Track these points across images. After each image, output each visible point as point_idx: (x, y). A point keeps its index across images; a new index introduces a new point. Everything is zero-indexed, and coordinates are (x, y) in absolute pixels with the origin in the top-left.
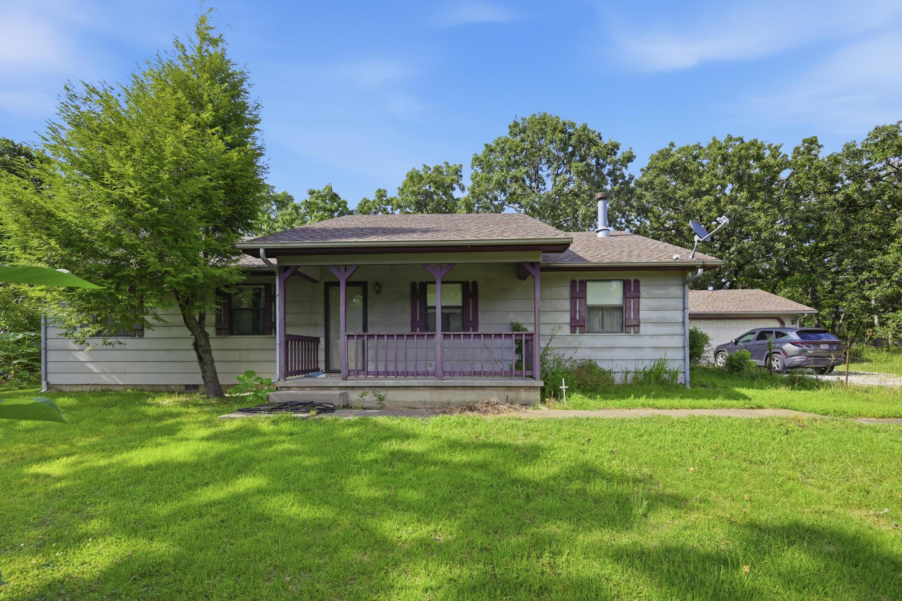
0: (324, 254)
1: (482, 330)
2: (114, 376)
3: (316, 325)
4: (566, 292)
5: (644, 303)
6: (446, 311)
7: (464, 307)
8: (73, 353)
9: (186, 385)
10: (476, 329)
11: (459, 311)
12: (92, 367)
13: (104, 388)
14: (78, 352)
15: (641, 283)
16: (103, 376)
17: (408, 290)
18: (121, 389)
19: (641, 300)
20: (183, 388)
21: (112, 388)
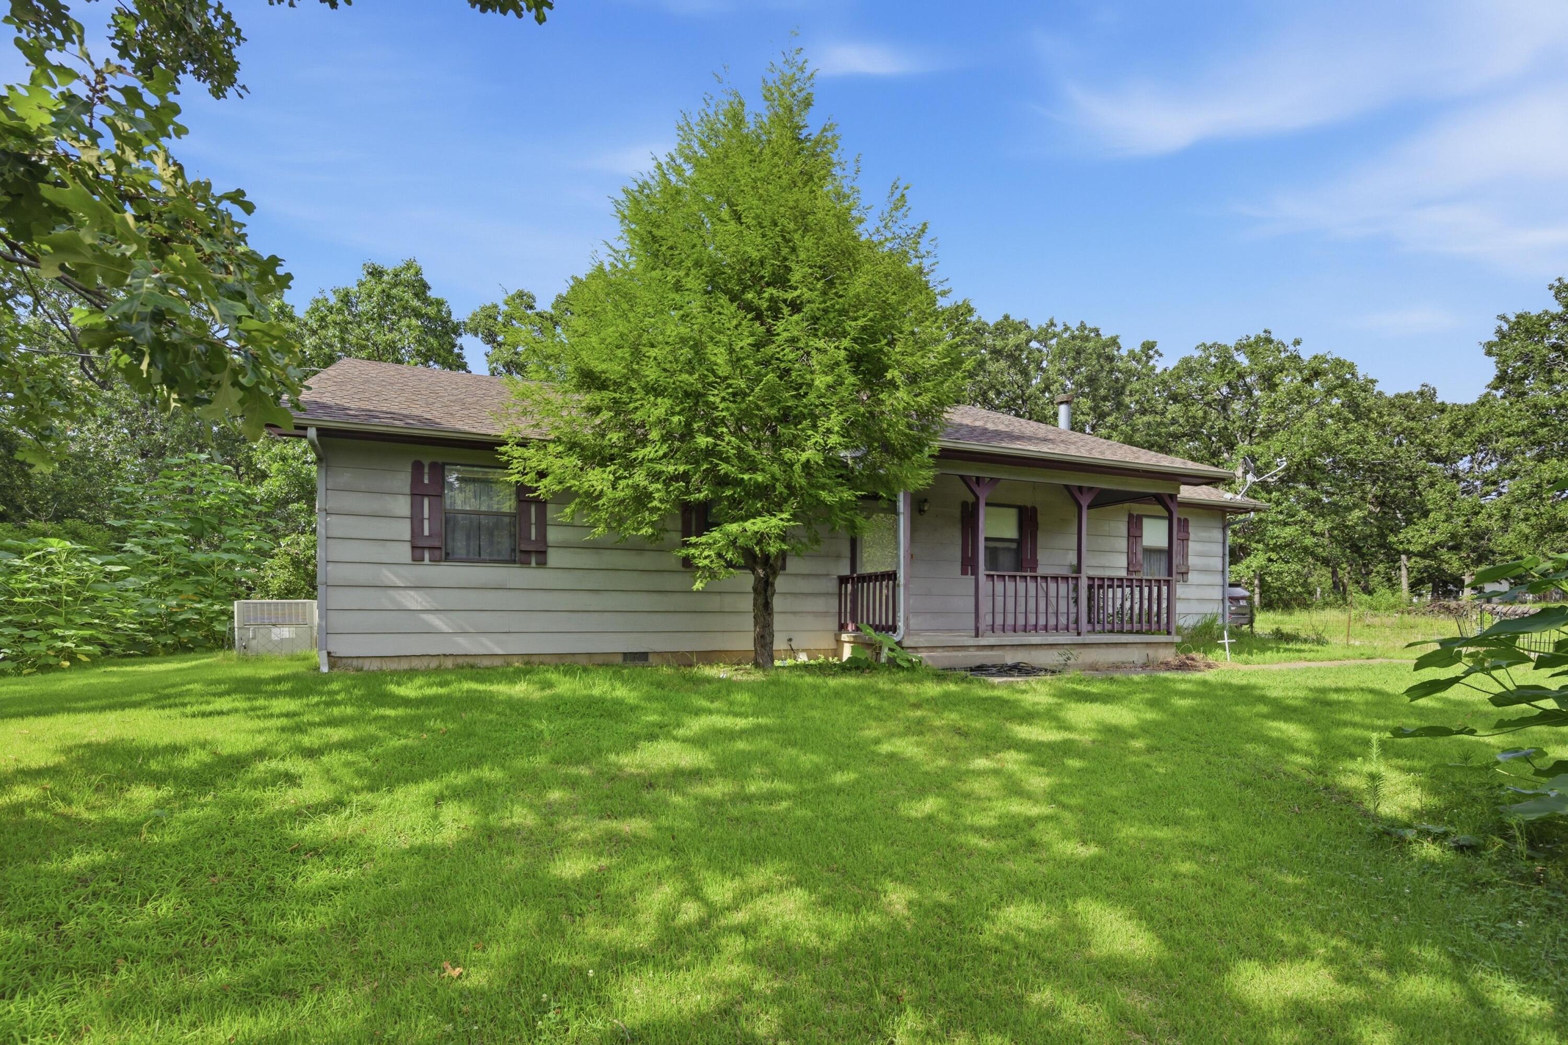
0: (962, 459)
1: (1041, 571)
2: (484, 639)
3: (839, 557)
4: (1123, 528)
5: (1193, 546)
6: (992, 544)
7: (1020, 542)
8: (391, 592)
9: (625, 654)
10: (1034, 569)
11: (1014, 546)
12: (436, 621)
13: (460, 661)
14: (402, 592)
15: (1190, 524)
16: (460, 640)
17: (957, 512)
18: (497, 662)
19: (1190, 544)
20: (620, 659)
21: (477, 661)
